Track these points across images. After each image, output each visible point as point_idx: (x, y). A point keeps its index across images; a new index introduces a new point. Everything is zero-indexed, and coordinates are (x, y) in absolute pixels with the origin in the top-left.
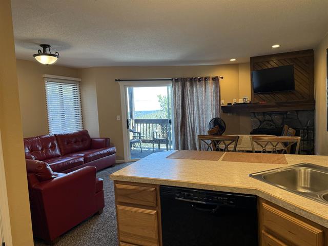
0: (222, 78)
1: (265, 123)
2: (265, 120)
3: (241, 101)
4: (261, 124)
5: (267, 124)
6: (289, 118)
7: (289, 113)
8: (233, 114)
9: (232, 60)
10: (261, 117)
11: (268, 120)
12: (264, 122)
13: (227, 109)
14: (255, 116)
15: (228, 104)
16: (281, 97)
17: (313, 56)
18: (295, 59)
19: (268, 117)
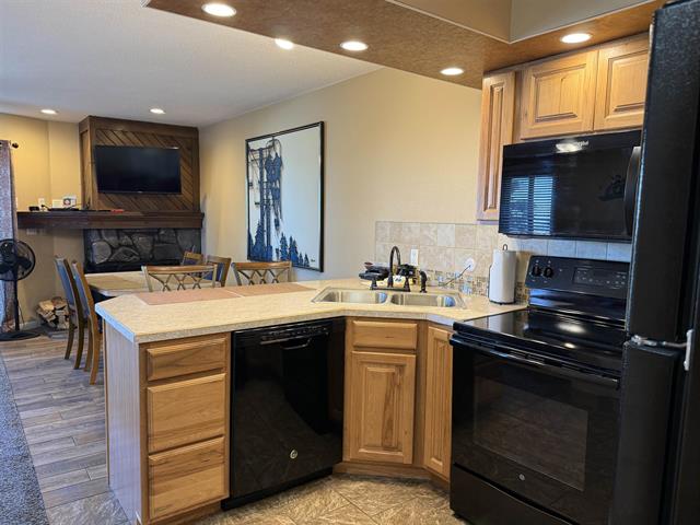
0: (15, 146)
1: (121, 250)
2: (120, 245)
3: (58, 204)
4: (112, 253)
5: (125, 252)
6: (163, 242)
7: (162, 232)
8: (38, 232)
9: (44, 111)
10: (112, 240)
11: (127, 246)
12: (117, 248)
13: (29, 220)
14: (101, 237)
15: (31, 208)
16: (149, 202)
17: (198, 139)
18: (171, 137)
19: (125, 240)
